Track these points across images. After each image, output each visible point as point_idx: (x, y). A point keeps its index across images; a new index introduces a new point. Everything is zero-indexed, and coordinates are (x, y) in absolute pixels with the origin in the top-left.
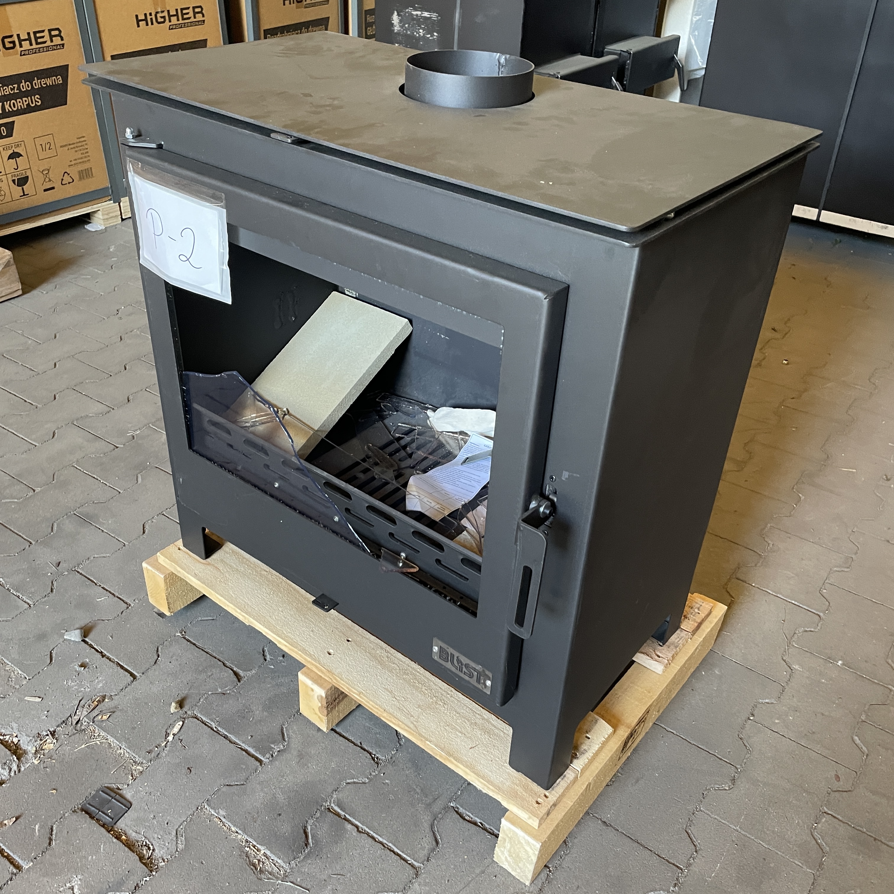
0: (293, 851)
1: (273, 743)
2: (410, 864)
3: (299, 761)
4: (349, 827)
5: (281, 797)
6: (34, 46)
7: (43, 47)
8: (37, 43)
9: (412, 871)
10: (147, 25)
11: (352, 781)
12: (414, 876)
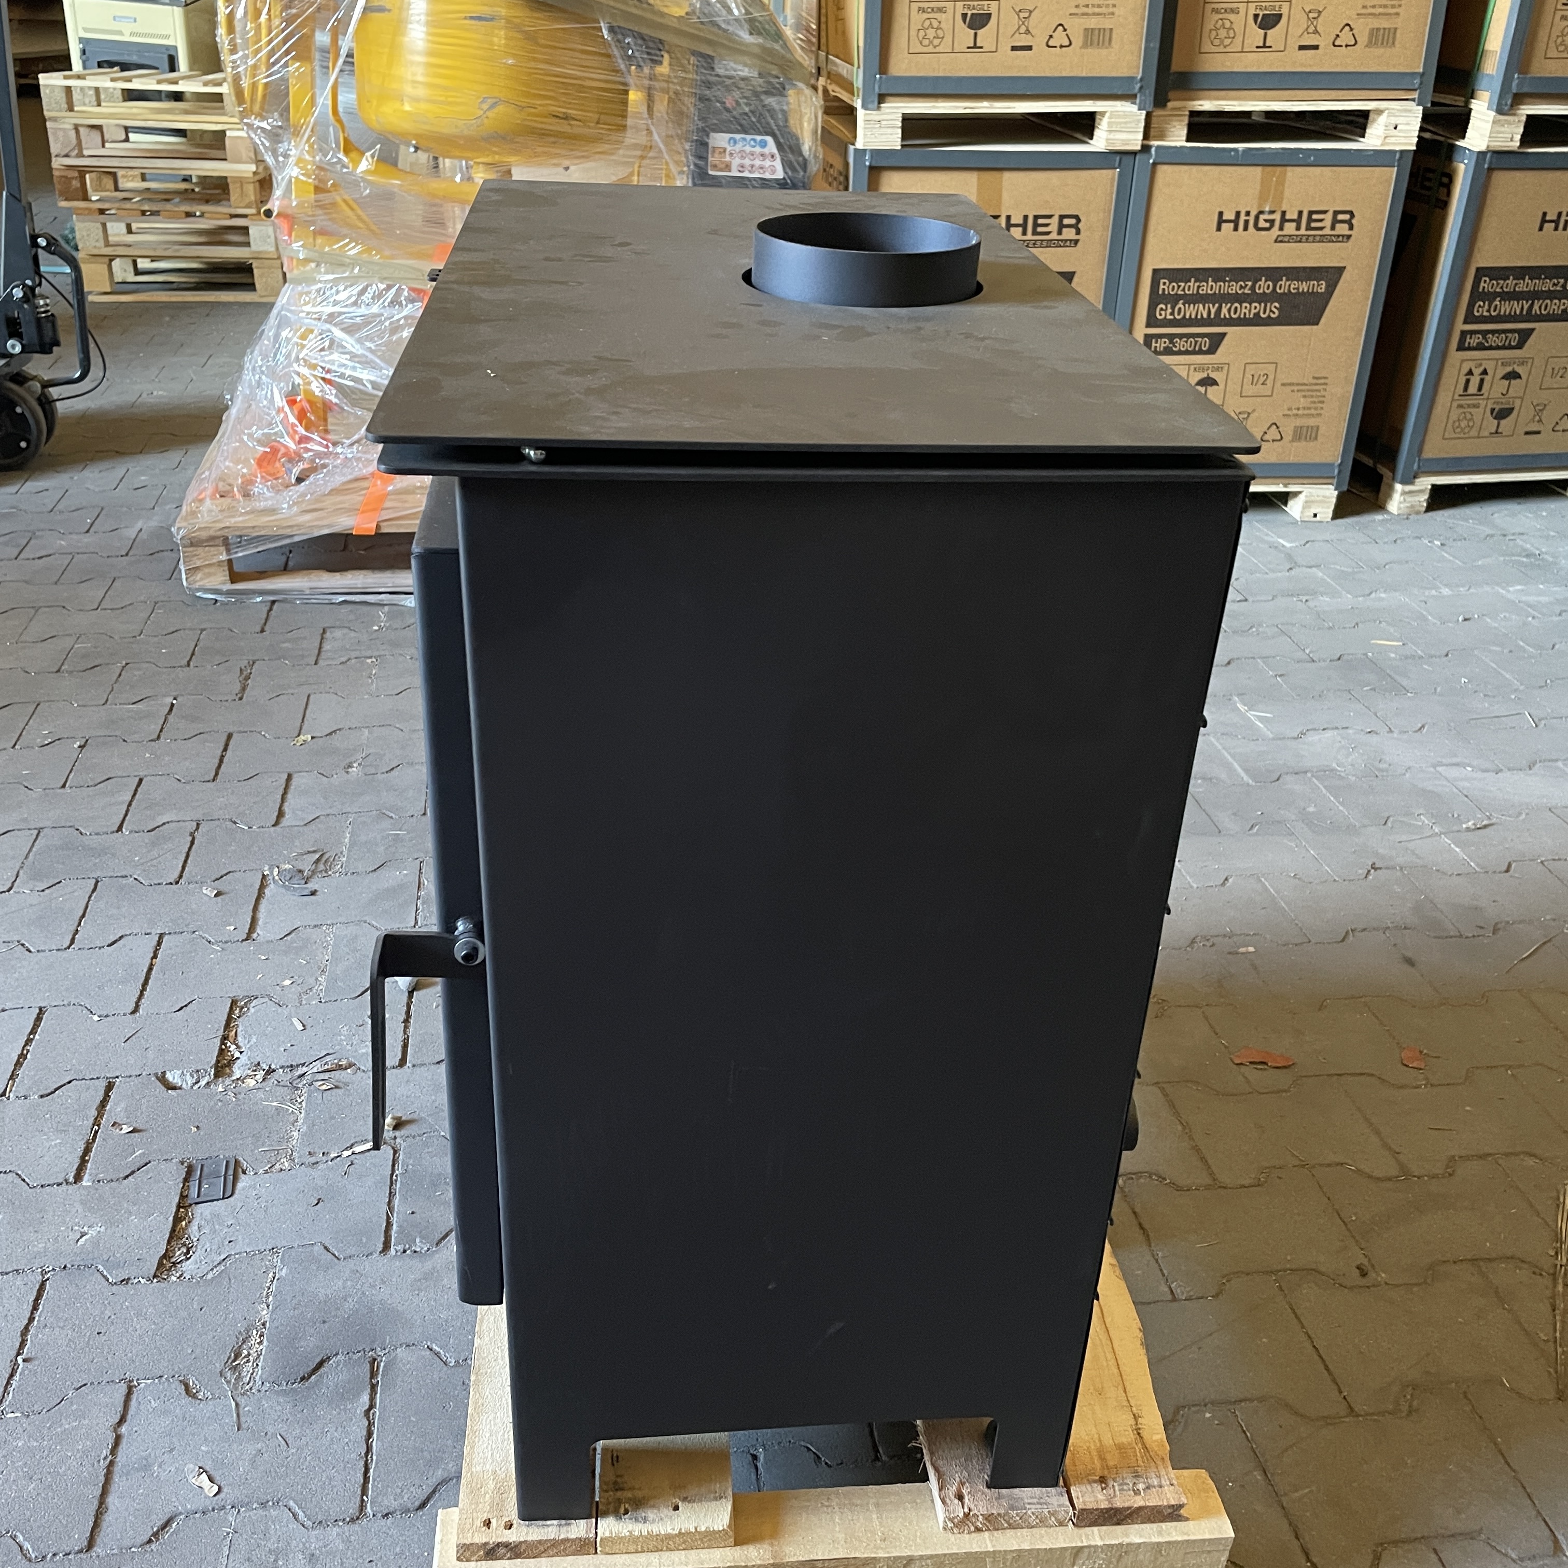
0: (283, 1373)
1: (422, 1238)
2: (363, 1500)
3: (419, 1280)
4: (365, 1398)
5: (349, 1305)
6: (1029, 236)
7: (1042, 241)
8: (1035, 233)
9: (353, 1510)
10: (1236, 229)
11: (438, 1349)
12: (348, 1519)
